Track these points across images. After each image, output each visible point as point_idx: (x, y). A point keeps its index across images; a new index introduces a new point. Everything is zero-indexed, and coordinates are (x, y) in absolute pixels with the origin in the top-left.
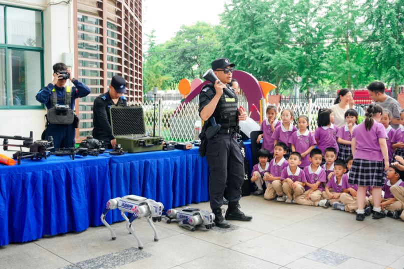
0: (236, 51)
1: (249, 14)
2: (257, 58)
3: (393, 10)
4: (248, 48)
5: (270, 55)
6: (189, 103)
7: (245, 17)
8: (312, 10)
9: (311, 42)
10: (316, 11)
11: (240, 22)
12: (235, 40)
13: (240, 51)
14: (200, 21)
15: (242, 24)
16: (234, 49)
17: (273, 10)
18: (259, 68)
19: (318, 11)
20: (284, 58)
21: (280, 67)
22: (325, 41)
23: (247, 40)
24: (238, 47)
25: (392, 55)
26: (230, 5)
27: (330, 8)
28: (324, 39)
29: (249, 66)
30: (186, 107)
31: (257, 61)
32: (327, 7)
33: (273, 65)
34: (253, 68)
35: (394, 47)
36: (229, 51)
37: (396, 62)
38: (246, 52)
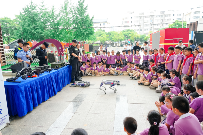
0: (28, 30)
1: (31, 16)
2: (37, 33)
3: (81, 20)
4: (33, 29)
5: (42, 32)
6: (32, 50)
7: (30, 17)
8: (55, 17)
9: (56, 28)
10: (56, 18)
11: (28, 19)
12: (27, 25)
13: (30, 30)
14: (6, 17)
15: (29, 20)
16: (28, 29)
17: (40, 16)
18: (38, 36)
19: (57, 18)
20: (47, 33)
21: (46, 36)
22: (60, 28)
23: (32, 26)
24: (29, 28)
25: (81, 33)
26: (23, 13)
27: (61, 17)
28: (59, 27)
29: (34, 35)
30: (33, 52)
31: (37, 34)
32: (60, 17)
33: (44, 35)
34: (36, 36)
35: (82, 31)
36: (24, 30)
37: (82, 35)
38: (33, 30)
